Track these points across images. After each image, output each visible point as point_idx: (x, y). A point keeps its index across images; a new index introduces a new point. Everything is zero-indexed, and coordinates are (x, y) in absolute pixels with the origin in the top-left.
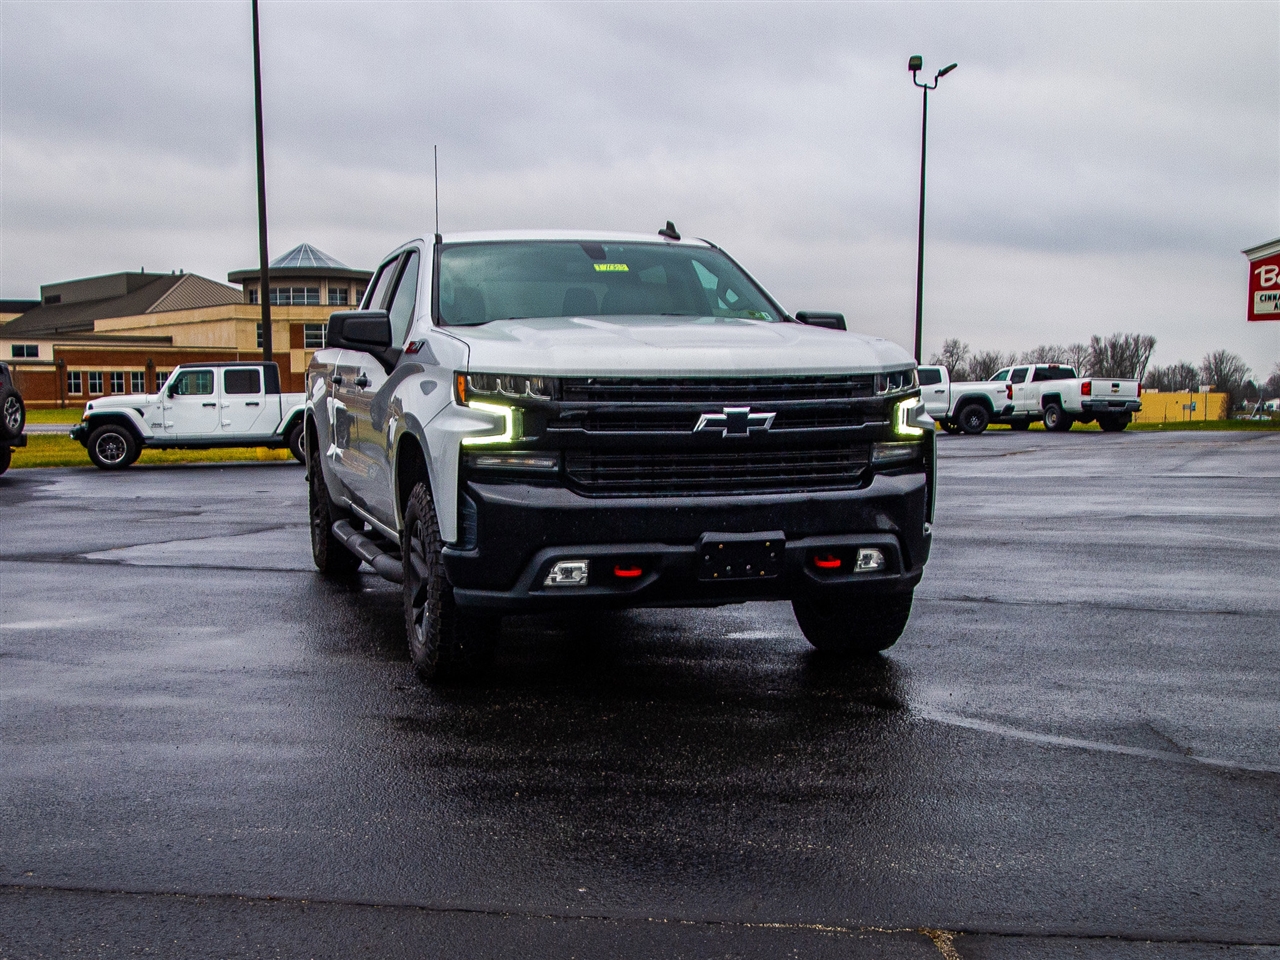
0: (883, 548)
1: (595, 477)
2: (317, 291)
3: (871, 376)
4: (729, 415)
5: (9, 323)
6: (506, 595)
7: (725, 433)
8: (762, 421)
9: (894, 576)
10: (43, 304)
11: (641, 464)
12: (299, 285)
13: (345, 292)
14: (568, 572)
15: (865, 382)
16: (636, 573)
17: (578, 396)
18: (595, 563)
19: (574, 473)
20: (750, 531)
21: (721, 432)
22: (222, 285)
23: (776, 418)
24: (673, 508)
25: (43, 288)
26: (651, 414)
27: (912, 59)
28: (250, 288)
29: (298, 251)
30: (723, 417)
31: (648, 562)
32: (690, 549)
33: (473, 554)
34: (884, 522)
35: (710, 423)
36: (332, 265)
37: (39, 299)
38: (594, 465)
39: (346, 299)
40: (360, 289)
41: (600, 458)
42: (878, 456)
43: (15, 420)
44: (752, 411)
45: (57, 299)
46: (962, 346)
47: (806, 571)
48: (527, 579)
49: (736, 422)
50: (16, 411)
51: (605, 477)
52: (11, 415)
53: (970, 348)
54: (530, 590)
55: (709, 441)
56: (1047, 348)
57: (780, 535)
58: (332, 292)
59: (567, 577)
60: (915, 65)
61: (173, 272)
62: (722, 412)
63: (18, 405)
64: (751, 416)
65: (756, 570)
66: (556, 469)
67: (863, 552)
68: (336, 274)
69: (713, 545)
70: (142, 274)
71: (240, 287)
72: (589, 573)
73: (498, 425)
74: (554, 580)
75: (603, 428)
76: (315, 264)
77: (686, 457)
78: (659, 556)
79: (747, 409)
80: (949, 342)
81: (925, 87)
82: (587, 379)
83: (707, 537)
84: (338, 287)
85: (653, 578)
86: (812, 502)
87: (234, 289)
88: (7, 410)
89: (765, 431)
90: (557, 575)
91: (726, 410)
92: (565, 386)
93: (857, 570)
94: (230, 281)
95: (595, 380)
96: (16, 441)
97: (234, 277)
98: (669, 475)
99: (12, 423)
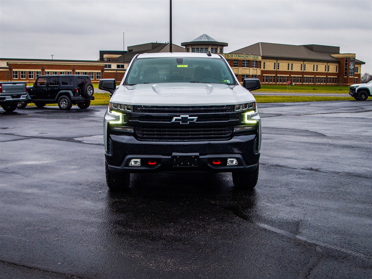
0: (237, 159)
1: (144, 135)
2: (207, 49)
3: (234, 105)
4: (182, 117)
5: (118, 58)
6: (119, 168)
7: (181, 123)
8: (193, 119)
9: (241, 167)
10: (128, 52)
11: (157, 131)
12: (202, 47)
13: (216, 49)
14: (136, 162)
15: (232, 107)
16: (154, 163)
17: (139, 111)
18: (143, 160)
19: (138, 133)
20: (188, 153)
21: (180, 122)
22: (180, 47)
23: (198, 118)
24: (164, 145)
25: (128, 47)
26: (159, 117)
28: (188, 48)
29: (202, 36)
30: (180, 118)
31: (158, 160)
32: (170, 157)
33: (110, 155)
34: (236, 150)
35: (176, 120)
36: (212, 41)
37: (127, 51)
38: (143, 131)
39: (216, 51)
40: (221, 48)
41: (144, 129)
42: (237, 129)
43: (91, 92)
44: (189, 117)
45: (132, 50)
47: (209, 165)
48: (123, 164)
49: (184, 120)
50: (91, 90)
51: (146, 135)
52: (89, 91)
54: (124, 167)
55: (176, 125)
57: (198, 154)
58: (212, 49)
59: (135, 164)
61: (166, 42)
62: (180, 117)
63: (92, 88)
64: (189, 118)
65: (191, 164)
66: (133, 131)
67: (229, 160)
68: (214, 43)
69: (176, 156)
70: (157, 43)
71: (184, 47)
72: (141, 163)
73: (117, 118)
74: (131, 164)
75: (145, 121)
76: (207, 40)
77: (170, 129)
78: (160, 159)
79: (188, 116)
82: (142, 106)
83: (174, 154)
84: (214, 47)
85: (160, 165)
86: (209, 144)
87: (183, 48)
88: (88, 89)
89: (194, 122)
90: (132, 163)
91: (181, 116)
92: (135, 107)
93: (228, 165)
94: (181, 45)
95: (144, 106)
96: (91, 98)
97: (183, 44)
98: (165, 135)
99: (90, 93)
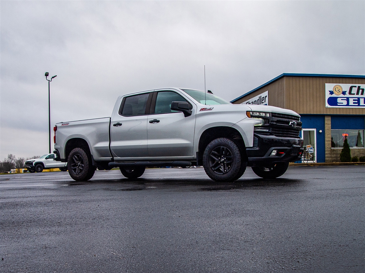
6: (263, 158)
7: (292, 126)
19: (273, 132)
27: (46, 73)
30: (293, 122)
32: (290, 148)
33: (257, 149)
46: (13, 156)
53: (15, 157)
54: (268, 156)
56: (36, 157)
60: (47, 75)
72: (277, 153)
73: (261, 122)
74: (272, 154)
78: (287, 149)
80: (9, 155)
81: (49, 81)
83: (294, 146)
